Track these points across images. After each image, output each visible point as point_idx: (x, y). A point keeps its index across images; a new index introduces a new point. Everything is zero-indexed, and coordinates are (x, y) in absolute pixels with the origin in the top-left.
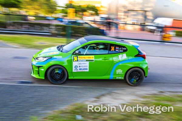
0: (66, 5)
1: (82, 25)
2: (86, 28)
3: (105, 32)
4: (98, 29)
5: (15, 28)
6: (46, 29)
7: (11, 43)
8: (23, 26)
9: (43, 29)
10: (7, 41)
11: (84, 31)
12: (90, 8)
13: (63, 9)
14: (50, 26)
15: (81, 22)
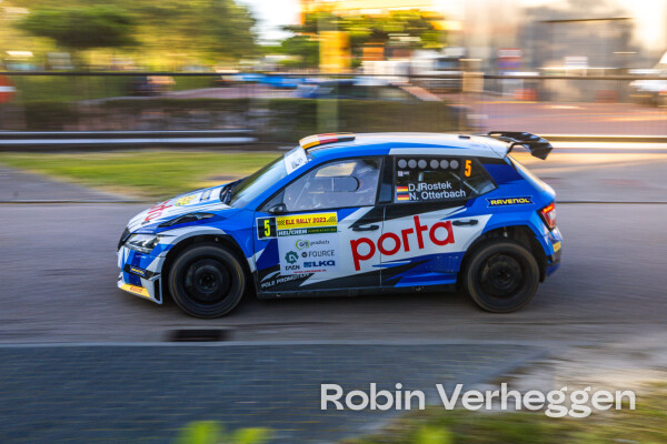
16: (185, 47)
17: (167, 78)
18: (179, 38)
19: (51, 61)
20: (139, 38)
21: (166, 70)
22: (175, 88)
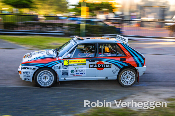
0: (79, 4)
1: (97, 24)
2: (100, 26)
3: (121, 30)
4: (113, 28)
5: (27, 29)
6: (59, 30)
7: (24, 44)
8: (35, 27)
9: (56, 29)
10: (19, 42)
11: (98, 30)
12: (104, 6)
13: (76, 8)
14: (62, 26)
15: (95, 20)
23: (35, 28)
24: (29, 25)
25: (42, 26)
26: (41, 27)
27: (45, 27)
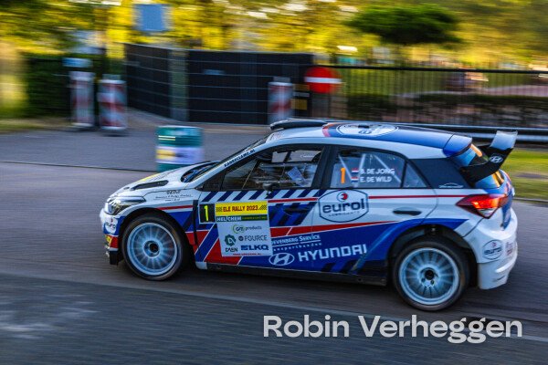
16: (502, 43)
17: (481, 74)
18: (496, 35)
19: (375, 56)
20: (459, 34)
21: (481, 67)
22: (488, 85)
23: (455, 116)
24: (435, 106)
25: (482, 107)
26: (478, 112)
27: (494, 112)
